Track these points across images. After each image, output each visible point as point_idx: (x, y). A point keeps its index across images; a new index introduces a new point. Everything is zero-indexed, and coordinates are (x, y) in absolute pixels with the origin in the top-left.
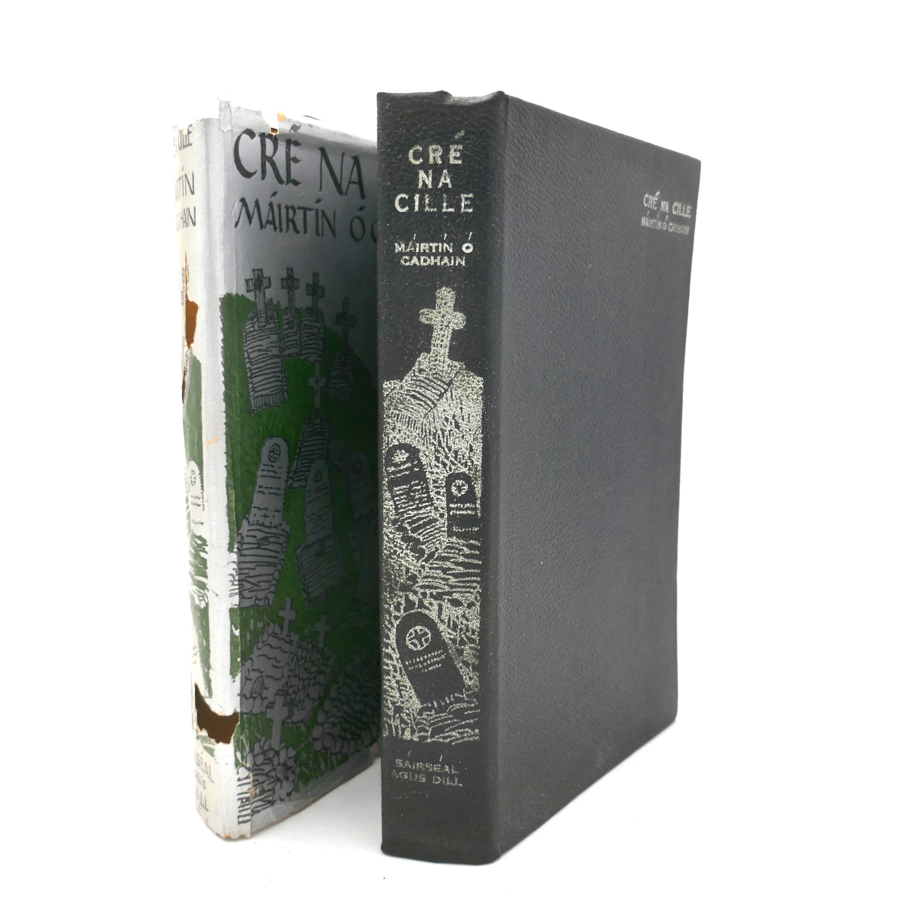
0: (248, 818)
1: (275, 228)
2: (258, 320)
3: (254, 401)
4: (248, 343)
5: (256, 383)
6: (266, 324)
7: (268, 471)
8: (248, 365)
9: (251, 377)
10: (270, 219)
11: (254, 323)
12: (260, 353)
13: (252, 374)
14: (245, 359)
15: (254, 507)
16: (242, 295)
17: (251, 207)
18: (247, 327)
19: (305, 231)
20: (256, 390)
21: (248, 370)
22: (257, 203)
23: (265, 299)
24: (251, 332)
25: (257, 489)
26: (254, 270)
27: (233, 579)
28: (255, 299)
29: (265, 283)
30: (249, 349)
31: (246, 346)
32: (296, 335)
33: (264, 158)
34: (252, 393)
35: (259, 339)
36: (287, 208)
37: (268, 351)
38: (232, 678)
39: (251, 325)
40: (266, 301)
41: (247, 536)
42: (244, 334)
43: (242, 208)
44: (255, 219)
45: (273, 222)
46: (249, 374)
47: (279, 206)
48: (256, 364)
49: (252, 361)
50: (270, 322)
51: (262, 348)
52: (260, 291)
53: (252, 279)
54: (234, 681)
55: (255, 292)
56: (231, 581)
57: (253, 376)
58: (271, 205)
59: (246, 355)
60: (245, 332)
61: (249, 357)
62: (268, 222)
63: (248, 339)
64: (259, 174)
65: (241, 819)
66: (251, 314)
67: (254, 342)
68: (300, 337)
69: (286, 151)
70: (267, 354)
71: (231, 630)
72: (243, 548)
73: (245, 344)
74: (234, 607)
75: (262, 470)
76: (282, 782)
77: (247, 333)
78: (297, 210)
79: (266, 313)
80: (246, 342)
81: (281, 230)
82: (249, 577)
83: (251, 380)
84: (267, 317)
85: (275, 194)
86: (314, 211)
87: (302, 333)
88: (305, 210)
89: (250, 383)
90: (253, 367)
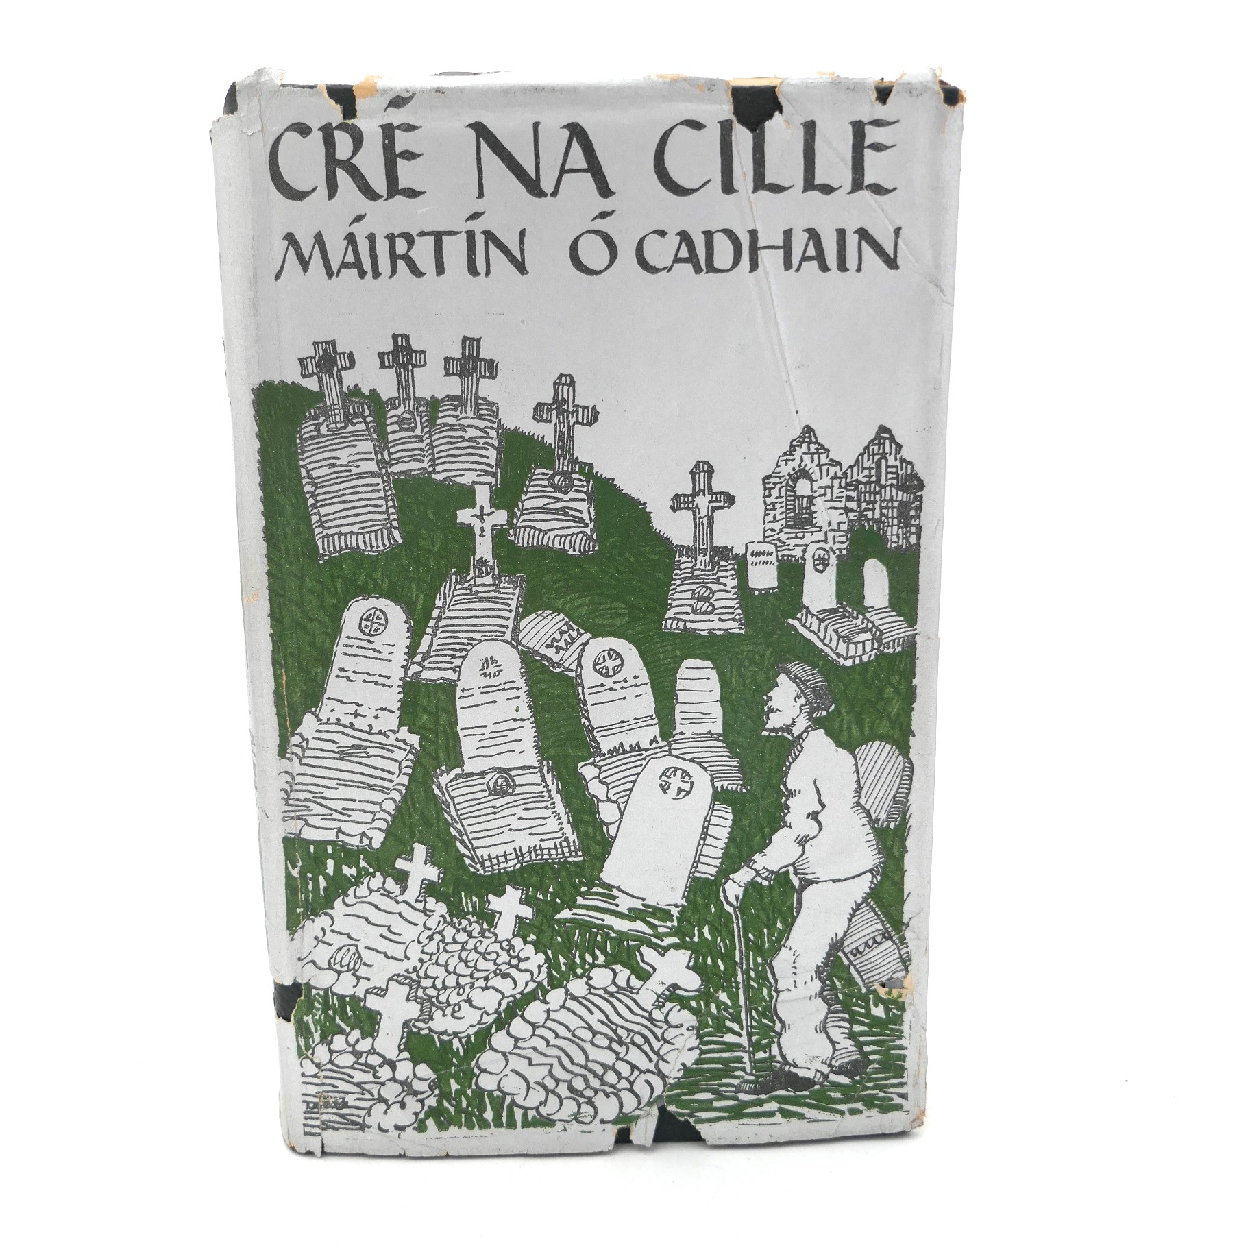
0: (317, 1130)
1: (362, 274)
2: (327, 419)
3: (323, 542)
4: (306, 455)
5: (324, 516)
6: (346, 426)
7: (358, 647)
8: (308, 488)
9: (314, 506)
10: (350, 258)
11: (320, 425)
12: (333, 470)
13: (316, 501)
14: (302, 478)
15: (329, 698)
16: (293, 382)
17: (306, 246)
18: (303, 431)
19: (440, 270)
20: (326, 525)
21: (308, 496)
22: (319, 238)
23: (341, 387)
24: (312, 438)
25: (335, 672)
26: (315, 344)
27: (286, 797)
28: (320, 387)
29: (342, 362)
30: (310, 463)
31: (303, 460)
32: (422, 441)
33: (332, 162)
34: (317, 531)
35: (329, 448)
36: (391, 238)
37: (351, 466)
38: (290, 935)
39: (312, 428)
40: (345, 390)
41: (314, 738)
42: (298, 441)
43: (287, 248)
44: (316, 263)
45: (357, 264)
46: (311, 501)
47: (371, 238)
48: (323, 487)
49: (316, 481)
50: (354, 421)
51: (338, 462)
52: (331, 375)
53: (311, 358)
54: (292, 939)
55: (319, 378)
56: (283, 799)
57: (319, 504)
58: (351, 238)
59: (303, 472)
60: (301, 437)
61: (309, 476)
62: (344, 265)
63: (307, 449)
64: (323, 190)
65: (308, 1129)
66: (312, 411)
67: (319, 453)
68: (431, 444)
69: (384, 145)
70: (350, 471)
71: (287, 868)
72: (306, 755)
73: (300, 457)
74: (289, 835)
75: (345, 645)
76: (388, 1107)
77: (306, 440)
78: (416, 238)
79: (345, 407)
80: (303, 453)
81: (376, 274)
82: (323, 798)
83: (315, 511)
84: (346, 415)
85: (359, 218)
86: (464, 236)
87: (434, 438)
88: (438, 236)
89: (315, 514)
90: (318, 491)
